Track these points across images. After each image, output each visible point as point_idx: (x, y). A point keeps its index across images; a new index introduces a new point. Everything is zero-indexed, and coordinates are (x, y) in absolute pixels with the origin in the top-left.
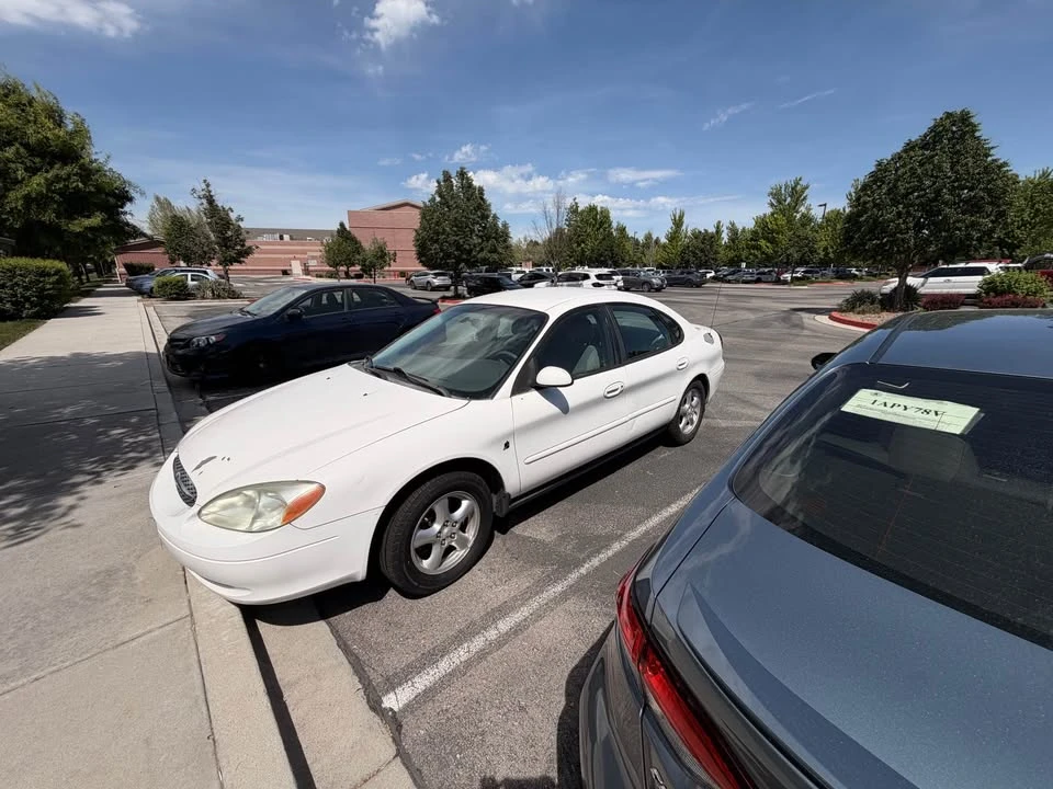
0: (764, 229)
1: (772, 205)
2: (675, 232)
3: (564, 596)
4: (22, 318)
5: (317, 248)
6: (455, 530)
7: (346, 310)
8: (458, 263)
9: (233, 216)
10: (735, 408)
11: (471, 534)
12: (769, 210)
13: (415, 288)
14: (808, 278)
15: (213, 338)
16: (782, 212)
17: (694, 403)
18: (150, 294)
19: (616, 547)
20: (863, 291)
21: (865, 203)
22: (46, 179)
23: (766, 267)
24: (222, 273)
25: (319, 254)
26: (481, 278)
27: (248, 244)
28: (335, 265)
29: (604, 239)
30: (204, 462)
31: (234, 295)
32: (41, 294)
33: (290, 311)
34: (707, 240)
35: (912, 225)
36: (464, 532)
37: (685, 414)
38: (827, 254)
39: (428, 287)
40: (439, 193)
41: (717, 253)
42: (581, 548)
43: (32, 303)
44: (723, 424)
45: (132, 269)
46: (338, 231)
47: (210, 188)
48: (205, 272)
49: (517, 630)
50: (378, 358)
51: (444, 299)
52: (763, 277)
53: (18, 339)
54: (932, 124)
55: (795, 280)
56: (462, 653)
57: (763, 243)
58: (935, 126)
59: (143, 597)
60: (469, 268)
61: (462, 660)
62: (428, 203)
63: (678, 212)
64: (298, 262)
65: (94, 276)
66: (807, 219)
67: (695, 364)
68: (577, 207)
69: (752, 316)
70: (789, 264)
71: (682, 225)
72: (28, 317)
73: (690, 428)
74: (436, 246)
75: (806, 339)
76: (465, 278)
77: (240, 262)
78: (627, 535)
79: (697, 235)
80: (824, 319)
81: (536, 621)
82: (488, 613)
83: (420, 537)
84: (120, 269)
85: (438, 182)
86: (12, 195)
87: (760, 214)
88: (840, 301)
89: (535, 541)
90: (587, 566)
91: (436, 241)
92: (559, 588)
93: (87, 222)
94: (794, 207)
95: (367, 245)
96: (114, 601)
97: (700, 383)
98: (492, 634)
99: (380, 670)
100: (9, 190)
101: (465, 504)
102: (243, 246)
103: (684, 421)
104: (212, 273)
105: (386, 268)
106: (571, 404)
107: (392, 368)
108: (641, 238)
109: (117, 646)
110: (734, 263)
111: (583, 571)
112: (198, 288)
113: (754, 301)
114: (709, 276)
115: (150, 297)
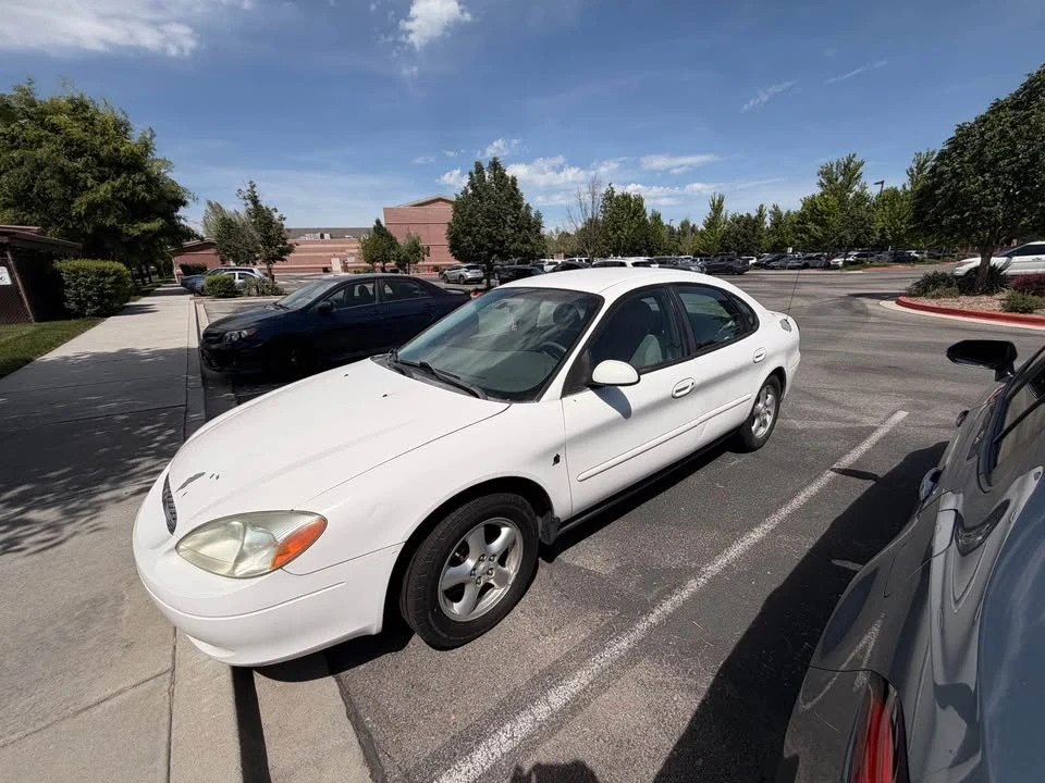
0: (813, 211)
1: (822, 185)
2: (714, 218)
3: (631, 658)
4: (84, 316)
5: (353, 246)
6: (492, 564)
7: (377, 302)
8: (490, 255)
9: (276, 216)
10: (808, 407)
11: (512, 568)
12: (818, 191)
13: (448, 282)
14: (862, 262)
15: (245, 332)
16: (833, 192)
17: (768, 401)
18: (201, 293)
19: (693, 586)
20: (936, 273)
21: (943, 173)
22: (113, 187)
23: (813, 252)
24: (266, 271)
25: (356, 251)
26: (512, 270)
27: (288, 242)
28: (372, 260)
29: (638, 228)
30: (191, 480)
31: (277, 292)
32: (101, 294)
33: (321, 304)
34: (750, 225)
35: (1001, 195)
36: (503, 565)
37: (758, 415)
38: (883, 236)
39: (461, 280)
40: (472, 185)
41: (760, 237)
42: (646, 585)
43: (94, 302)
44: (799, 425)
45: (188, 270)
46: (375, 228)
47: (255, 189)
48: (252, 271)
49: (575, 706)
50: (403, 352)
51: (477, 291)
52: (811, 263)
53: (77, 335)
54: (1026, 79)
55: (847, 265)
56: (503, 739)
57: (811, 225)
58: (1030, 82)
59: (126, 641)
60: (502, 260)
61: (504, 751)
62: (461, 196)
63: (717, 198)
64: (338, 259)
65: (155, 278)
66: (861, 198)
67: (771, 356)
68: (613, 192)
69: (806, 303)
70: (841, 247)
71: (721, 209)
72: (92, 315)
73: (762, 431)
74: (469, 238)
75: (876, 328)
76: (497, 271)
77: (283, 260)
78: (704, 569)
79: (738, 220)
80: (891, 305)
81: (598, 694)
82: (535, 678)
83: (450, 576)
84: (177, 271)
85: (471, 174)
86: (77, 201)
87: (809, 195)
88: (908, 285)
89: (589, 572)
90: (657, 612)
91: (469, 234)
92: (623, 644)
93: (145, 226)
94: (847, 186)
95: (401, 240)
96: (90, 644)
97: (777, 378)
98: (542, 711)
99: (398, 757)
100: (76, 197)
101: (505, 531)
102: (285, 244)
103: (756, 422)
104: (258, 271)
105: (420, 263)
106: (634, 405)
107: (418, 362)
108: (676, 225)
109: (80, 712)
110: (778, 249)
111: (653, 619)
112: (244, 286)
113: (803, 287)
114: (751, 262)
115: (201, 295)
